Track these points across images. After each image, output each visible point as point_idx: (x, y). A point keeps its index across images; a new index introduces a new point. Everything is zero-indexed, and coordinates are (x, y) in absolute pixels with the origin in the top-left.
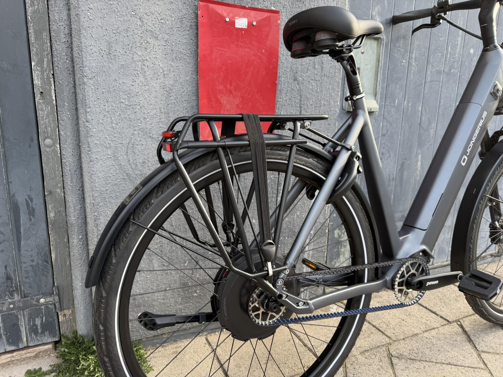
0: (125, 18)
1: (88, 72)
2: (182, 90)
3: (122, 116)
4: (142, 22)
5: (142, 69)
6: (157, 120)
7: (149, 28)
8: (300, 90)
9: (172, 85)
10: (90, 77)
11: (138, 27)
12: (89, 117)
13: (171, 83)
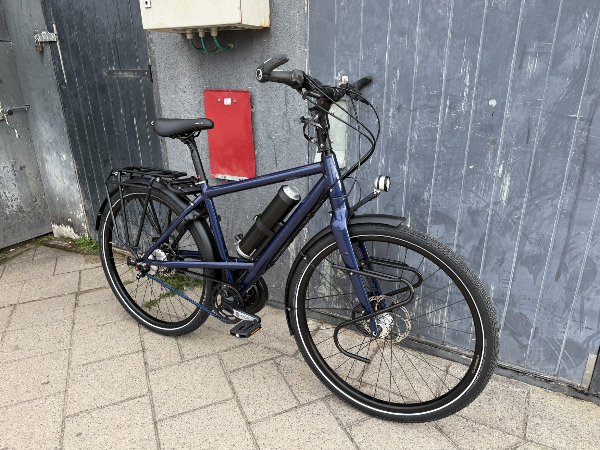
3: (180, 156)
4: (184, 105)
8: (274, 146)
11: (182, 108)
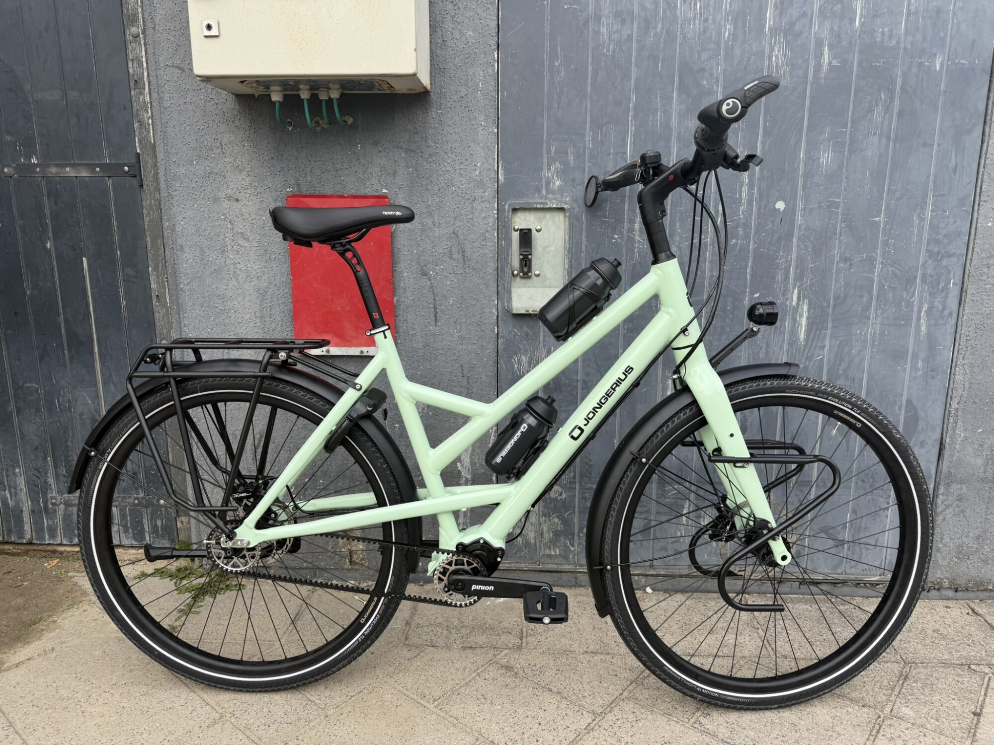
0: (217, 223)
1: (184, 278)
2: (279, 293)
3: (217, 321)
5: (235, 272)
6: (252, 324)
7: (240, 231)
8: (432, 287)
9: (266, 288)
10: (186, 283)
11: (229, 230)
12: (186, 322)
13: (265, 285)
